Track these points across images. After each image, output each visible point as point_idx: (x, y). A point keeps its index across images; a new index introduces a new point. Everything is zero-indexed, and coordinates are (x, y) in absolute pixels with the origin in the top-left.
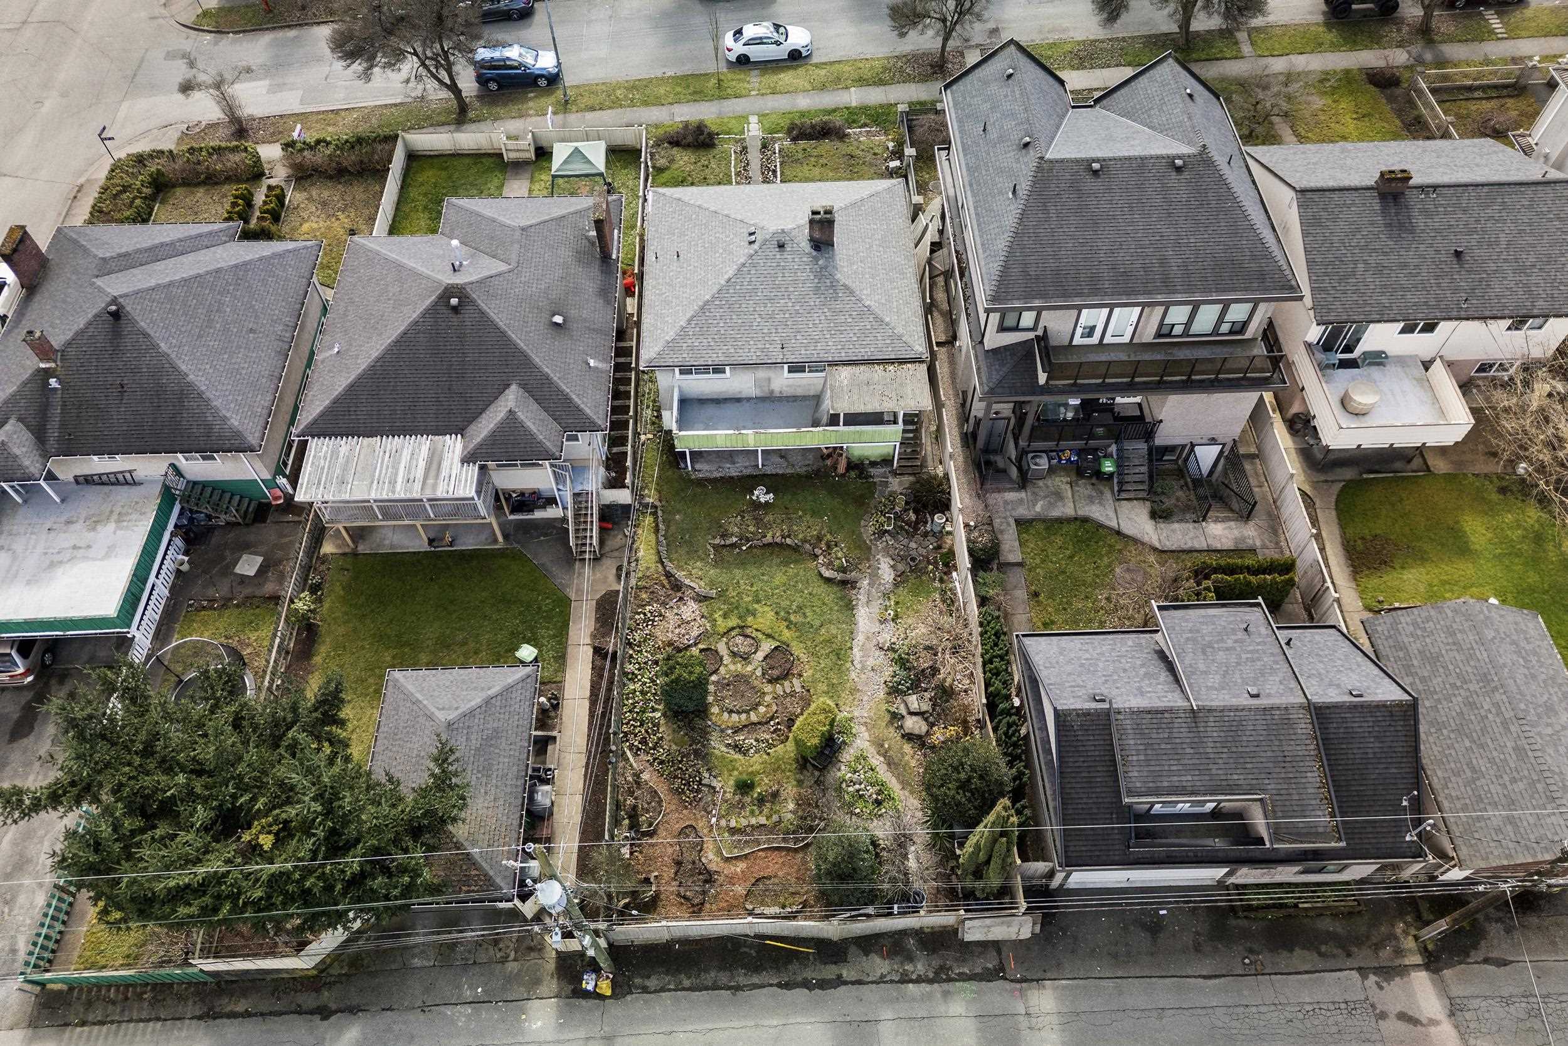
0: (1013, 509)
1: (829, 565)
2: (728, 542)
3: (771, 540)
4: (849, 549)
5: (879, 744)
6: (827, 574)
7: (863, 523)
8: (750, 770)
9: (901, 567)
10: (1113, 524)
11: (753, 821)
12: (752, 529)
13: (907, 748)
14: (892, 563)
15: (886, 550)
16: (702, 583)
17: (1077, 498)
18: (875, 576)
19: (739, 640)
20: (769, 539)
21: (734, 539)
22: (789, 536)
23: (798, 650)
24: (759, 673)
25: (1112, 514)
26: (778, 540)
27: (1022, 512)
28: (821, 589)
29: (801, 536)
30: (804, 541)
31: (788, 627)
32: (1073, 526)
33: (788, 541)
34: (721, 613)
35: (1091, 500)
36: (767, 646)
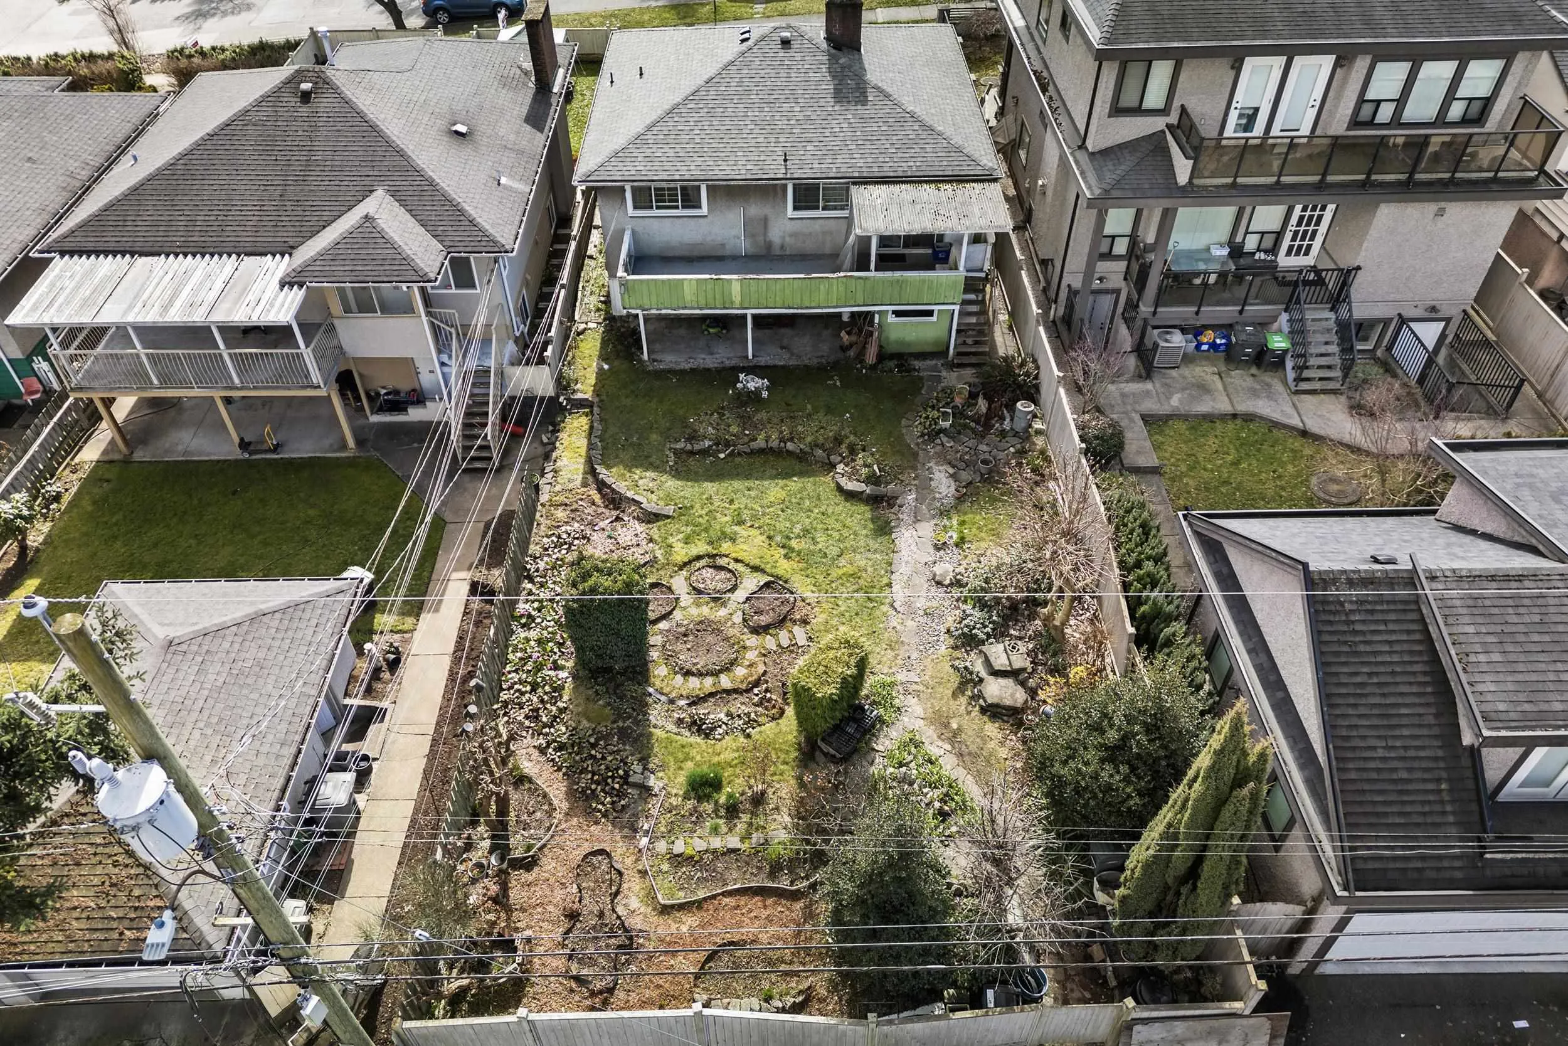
0: (1135, 402)
1: (852, 475)
2: (697, 447)
3: (763, 445)
4: (884, 454)
5: (941, 722)
6: (851, 485)
7: (904, 422)
8: (716, 759)
9: (965, 476)
10: (1295, 422)
11: (716, 843)
12: (734, 429)
13: (992, 729)
14: (951, 471)
15: (943, 458)
16: (654, 497)
17: (1231, 390)
18: (925, 488)
19: (708, 573)
20: (760, 443)
21: (707, 443)
22: (791, 440)
23: (803, 587)
24: (738, 618)
25: (1290, 410)
26: (774, 443)
27: (1150, 406)
28: (842, 508)
29: (809, 439)
30: (815, 445)
31: (786, 557)
32: (1231, 426)
33: (790, 446)
34: (681, 536)
35: (1254, 393)
36: (750, 583)
